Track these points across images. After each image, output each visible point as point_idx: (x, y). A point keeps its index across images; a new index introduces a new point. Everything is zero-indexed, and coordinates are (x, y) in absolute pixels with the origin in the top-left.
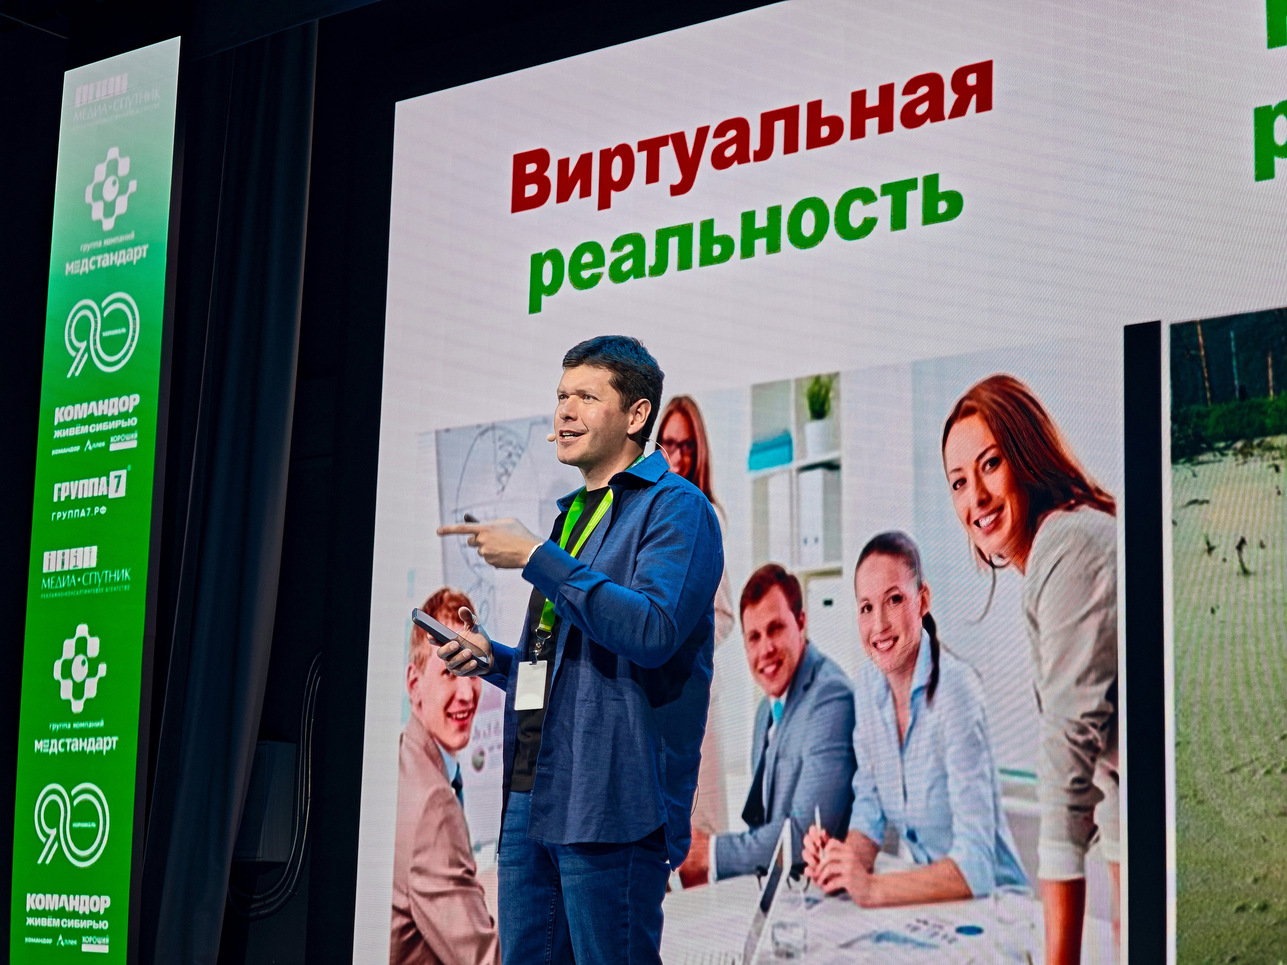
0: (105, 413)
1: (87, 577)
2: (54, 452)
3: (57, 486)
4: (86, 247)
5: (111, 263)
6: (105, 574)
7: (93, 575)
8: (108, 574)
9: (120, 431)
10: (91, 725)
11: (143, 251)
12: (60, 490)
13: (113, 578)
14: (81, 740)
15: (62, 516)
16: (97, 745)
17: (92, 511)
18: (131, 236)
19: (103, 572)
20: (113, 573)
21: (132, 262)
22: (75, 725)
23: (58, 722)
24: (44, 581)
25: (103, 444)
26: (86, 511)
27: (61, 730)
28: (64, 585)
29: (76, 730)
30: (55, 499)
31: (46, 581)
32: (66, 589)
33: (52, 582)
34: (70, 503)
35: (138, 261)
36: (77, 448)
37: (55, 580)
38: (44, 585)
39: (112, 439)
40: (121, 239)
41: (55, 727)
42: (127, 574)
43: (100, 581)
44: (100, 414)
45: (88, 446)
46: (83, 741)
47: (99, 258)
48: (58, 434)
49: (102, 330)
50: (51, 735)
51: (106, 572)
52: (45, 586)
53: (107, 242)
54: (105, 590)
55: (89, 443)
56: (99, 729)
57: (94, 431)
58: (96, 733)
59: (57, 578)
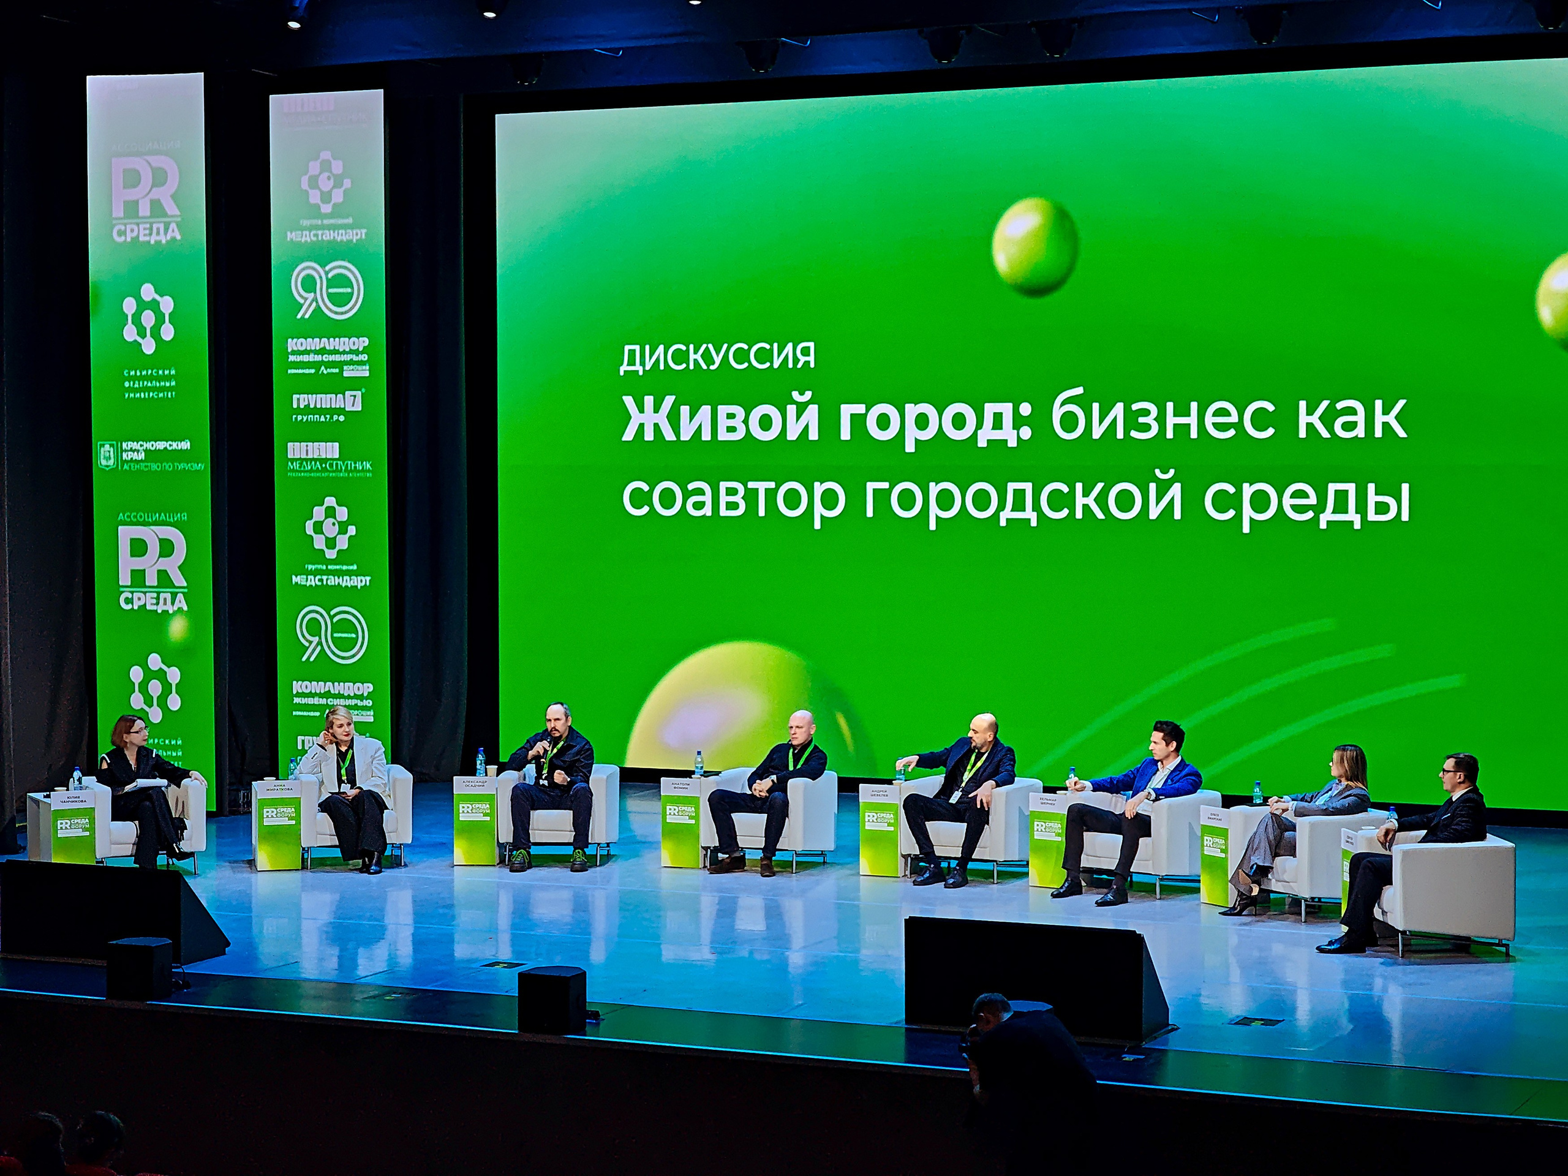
0: (337, 348)
1: (331, 465)
2: (289, 371)
3: (295, 397)
4: (305, 223)
5: (332, 238)
6: (347, 464)
7: (337, 464)
8: (351, 464)
9: (351, 363)
10: (345, 568)
11: (361, 233)
12: (298, 399)
13: (355, 467)
14: (336, 577)
15: (303, 419)
16: (352, 581)
17: (332, 418)
18: (350, 221)
19: (346, 462)
20: (355, 463)
21: (352, 240)
22: (329, 567)
23: (314, 564)
24: (290, 463)
25: (337, 370)
26: (326, 418)
27: (316, 570)
28: (309, 468)
29: (331, 570)
30: (295, 406)
31: (292, 464)
32: (311, 471)
33: (298, 465)
34: (308, 411)
35: (357, 240)
36: (313, 371)
37: (301, 464)
38: (290, 467)
39: (345, 367)
40: (340, 221)
41: (310, 567)
42: (368, 466)
43: (343, 468)
44: (332, 348)
45: (323, 371)
46: (339, 578)
47: (320, 232)
48: (292, 358)
49: (327, 288)
50: (309, 573)
51: (349, 462)
52: (292, 467)
53: (325, 222)
54: (349, 474)
55: (323, 368)
56: (352, 570)
57: (327, 360)
58: (349, 573)
59: (303, 462)
